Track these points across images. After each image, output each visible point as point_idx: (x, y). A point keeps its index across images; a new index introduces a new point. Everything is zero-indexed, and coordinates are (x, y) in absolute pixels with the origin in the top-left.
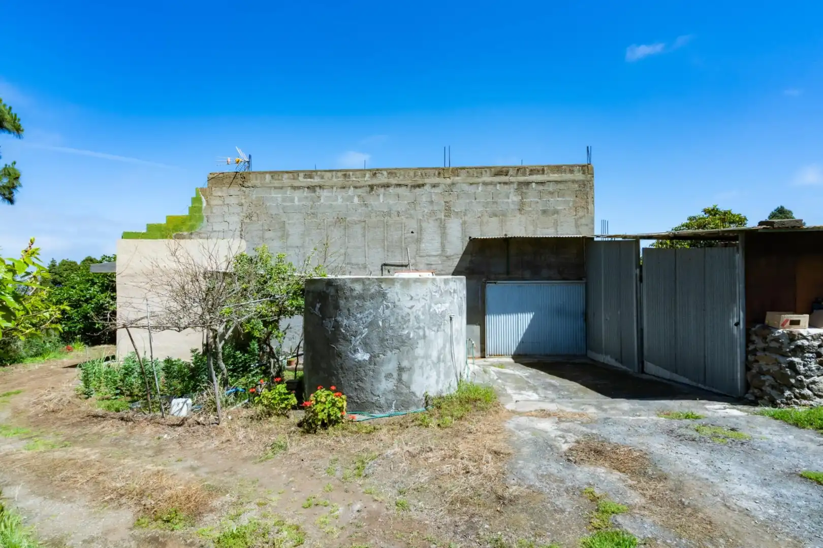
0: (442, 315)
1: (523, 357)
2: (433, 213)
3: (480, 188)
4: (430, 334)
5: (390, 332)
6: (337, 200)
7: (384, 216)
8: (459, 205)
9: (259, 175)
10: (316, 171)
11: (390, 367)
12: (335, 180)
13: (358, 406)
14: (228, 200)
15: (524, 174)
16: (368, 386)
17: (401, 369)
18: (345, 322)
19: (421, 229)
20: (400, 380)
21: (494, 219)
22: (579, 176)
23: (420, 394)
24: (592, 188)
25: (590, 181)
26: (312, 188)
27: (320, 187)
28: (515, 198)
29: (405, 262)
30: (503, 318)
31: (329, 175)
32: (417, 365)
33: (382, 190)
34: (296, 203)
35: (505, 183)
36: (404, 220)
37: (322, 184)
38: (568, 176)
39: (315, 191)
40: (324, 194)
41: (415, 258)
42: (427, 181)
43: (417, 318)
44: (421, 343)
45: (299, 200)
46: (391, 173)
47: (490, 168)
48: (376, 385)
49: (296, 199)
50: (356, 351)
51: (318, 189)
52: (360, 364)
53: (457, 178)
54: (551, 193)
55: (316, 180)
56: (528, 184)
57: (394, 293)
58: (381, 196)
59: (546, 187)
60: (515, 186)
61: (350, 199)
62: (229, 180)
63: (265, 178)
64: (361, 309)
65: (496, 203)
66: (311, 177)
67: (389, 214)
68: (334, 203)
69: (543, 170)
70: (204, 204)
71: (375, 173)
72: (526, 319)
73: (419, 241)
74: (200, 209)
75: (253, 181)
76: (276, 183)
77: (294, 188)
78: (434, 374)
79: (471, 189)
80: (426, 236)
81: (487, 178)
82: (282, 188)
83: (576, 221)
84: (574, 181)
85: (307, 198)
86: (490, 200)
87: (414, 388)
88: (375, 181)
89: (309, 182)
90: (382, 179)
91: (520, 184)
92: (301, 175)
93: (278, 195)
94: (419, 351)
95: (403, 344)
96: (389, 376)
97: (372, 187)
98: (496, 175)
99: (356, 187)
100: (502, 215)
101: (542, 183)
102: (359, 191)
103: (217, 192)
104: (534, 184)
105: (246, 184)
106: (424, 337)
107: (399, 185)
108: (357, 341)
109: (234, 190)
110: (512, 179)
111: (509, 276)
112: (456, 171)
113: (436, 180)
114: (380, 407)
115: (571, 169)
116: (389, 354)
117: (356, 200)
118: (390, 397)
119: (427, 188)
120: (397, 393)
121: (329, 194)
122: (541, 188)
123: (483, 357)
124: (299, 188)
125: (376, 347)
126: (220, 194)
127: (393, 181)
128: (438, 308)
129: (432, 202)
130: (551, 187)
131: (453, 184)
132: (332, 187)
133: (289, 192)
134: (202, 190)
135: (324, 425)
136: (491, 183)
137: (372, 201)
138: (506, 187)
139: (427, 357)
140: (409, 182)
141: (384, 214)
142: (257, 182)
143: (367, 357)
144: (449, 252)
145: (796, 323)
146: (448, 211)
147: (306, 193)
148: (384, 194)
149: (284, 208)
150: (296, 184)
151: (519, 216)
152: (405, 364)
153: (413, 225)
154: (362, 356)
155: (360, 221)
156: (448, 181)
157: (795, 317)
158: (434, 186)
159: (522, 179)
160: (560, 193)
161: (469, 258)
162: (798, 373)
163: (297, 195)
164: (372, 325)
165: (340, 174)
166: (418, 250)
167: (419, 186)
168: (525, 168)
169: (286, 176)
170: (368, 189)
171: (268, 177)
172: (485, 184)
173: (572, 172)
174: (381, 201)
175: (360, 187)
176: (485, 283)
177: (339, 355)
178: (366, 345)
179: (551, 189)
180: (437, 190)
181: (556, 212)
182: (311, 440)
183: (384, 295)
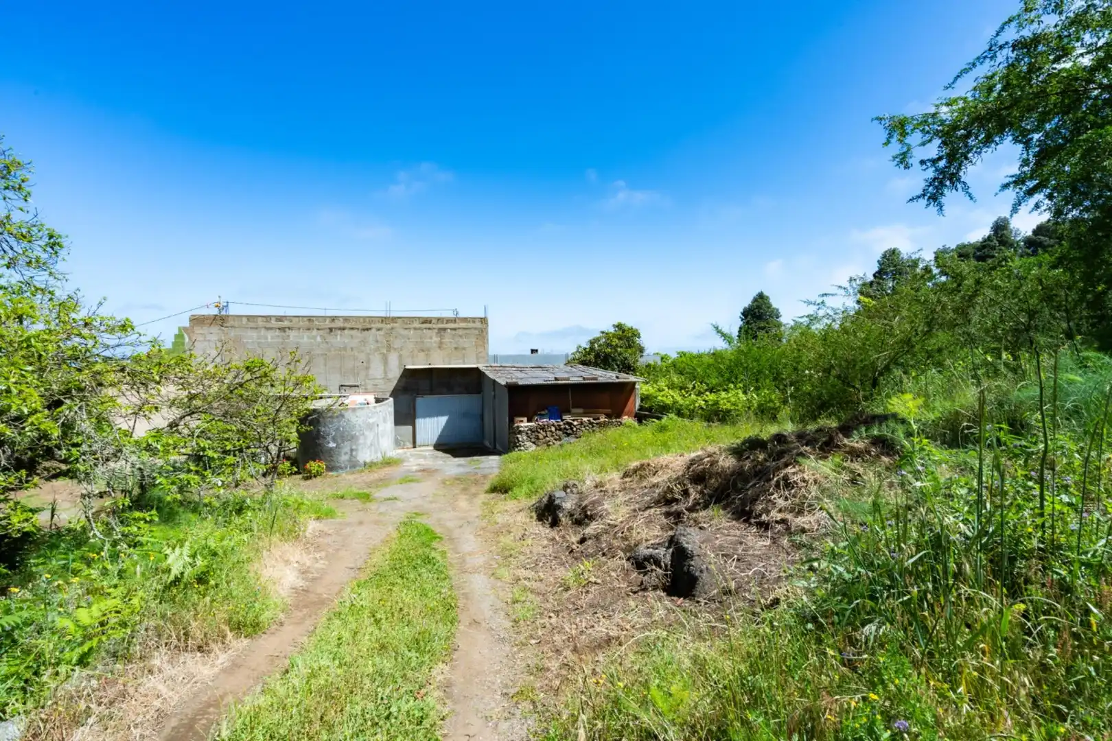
0: (373, 423)
1: (442, 446)
2: (377, 349)
3: (412, 332)
4: (367, 433)
5: (347, 433)
6: (303, 338)
7: (340, 351)
8: (397, 344)
9: (236, 318)
10: (286, 317)
11: (347, 449)
12: (301, 323)
13: (330, 468)
14: (209, 337)
15: (442, 323)
16: (334, 459)
17: (352, 450)
18: (323, 429)
19: (369, 361)
20: (351, 455)
21: (423, 353)
22: (478, 325)
23: (361, 461)
24: (487, 333)
25: (486, 328)
26: (282, 329)
27: (289, 328)
28: (436, 339)
29: (356, 384)
30: (427, 420)
31: (295, 320)
32: (360, 447)
33: (339, 332)
34: (269, 340)
35: (429, 329)
36: (356, 354)
37: (291, 326)
38: (471, 325)
39: (285, 332)
40: (292, 334)
41: (365, 380)
42: (373, 325)
43: (360, 425)
44: (362, 437)
45: (272, 338)
46: (346, 319)
47: (419, 318)
48: (340, 458)
49: (269, 337)
50: (329, 443)
51: (287, 330)
52: (331, 449)
53: (395, 325)
54: (461, 336)
55: (286, 323)
56: (445, 329)
57: (348, 415)
58: (339, 337)
59: (457, 332)
60: (436, 331)
61: (314, 338)
62: (209, 321)
63: (242, 321)
64: (332, 423)
65: (423, 342)
66: (281, 321)
67: (345, 349)
68: (301, 341)
69: (455, 321)
70: (187, 340)
71: (333, 319)
72: (443, 420)
73: (367, 368)
74: (183, 344)
75: (231, 323)
76: (252, 325)
77: (268, 329)
78: (368, 451)
79: (406, 332)
80: (373, 365)
81: (416, 325)
82: (257, 328)
83: (477, 355)
84: (476, 329)
85: (278, 336)
86: (419, 340)
87: (358, 458)
88: (333, 325)
89: (280, 324)
90: (339, 324)
91: (440, 329)
92: (273, 319)
93: (254, 334)
94: (361, 441)
95: (353, 438)
96: (346, 453)
97: (331, 329)
98: (423, 323)
99: (318, 329)
100: (425, 350)
101: (455, 329)
102: (321, 332)
103: (198, 330)
104: (449, 330)
105: (225, 325)
106: (363, 434)
107: (352, 329)
108: (329, 438)
109: (215, 329)
110: (434, 326)
111: (432, 392)
112: (394, 320)
113: (380, 325)
114: (341, 468)
115: (473, 320)
116: (346, 443)
117: (319, 339)
118: (347, 463)
119: (373, 331)
120: (350, 461)
121: (297, 334)
122: (454, 332)
123: (414, 447)
124: (271, 329)
125: (340, 441)
126: (201, 332)
127: (347, 325)
128: (371, 421)
129: (377, 341)
130: (460, 332)
131: (392, 328)
132: (299, 329)
133: (263, 332)
134: (185, 329)
135: (315, 476)
136: (420, 329)
137: (331, 339)
138: (430, 331)
139: (365, 443)
140: (360, 327)
141: (340, 349)
142: (236, 324)
143: (334, 445)
144: (391, 375)
145: (522, 421)
146: (389, 348)
147: (277, 333)
148: (341, 335)
149: (259, 343)
150: (268, 325)
151: (439, 351)
152: (354, 447)
153: (362, 357)
154: (332, 445)
155: (322, 355)
156: (389, 326)
157: (521, 419)
158: (378, 330)
159: (441, 326)
160: (467, 336)
161: (404, 380)
162: (519, 441)
163: (270, 334)
164: (338, 429)
165: (305, 319)
166: (367, 375)
167: (368, 329)
168: (443, 318)
169: (260, 319)
170: (328, 331)
171: (245, 320)
172: (415, 329)
173: (474, 322)
174: (338, 339)
175: (322, 329)
176: (416, 397)
177: (320, 445)
178: (334, 440)
179: (460, 333)
180: (380, 332)
181: (464, 349)
182: (309, 482)
183: (343, 416)
